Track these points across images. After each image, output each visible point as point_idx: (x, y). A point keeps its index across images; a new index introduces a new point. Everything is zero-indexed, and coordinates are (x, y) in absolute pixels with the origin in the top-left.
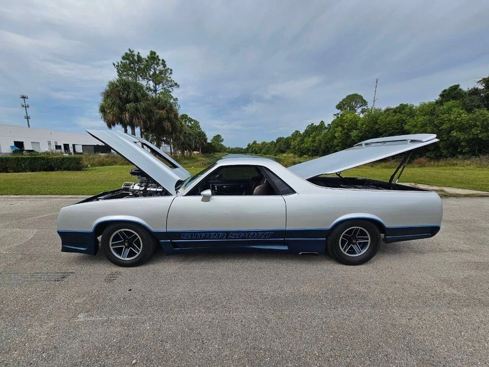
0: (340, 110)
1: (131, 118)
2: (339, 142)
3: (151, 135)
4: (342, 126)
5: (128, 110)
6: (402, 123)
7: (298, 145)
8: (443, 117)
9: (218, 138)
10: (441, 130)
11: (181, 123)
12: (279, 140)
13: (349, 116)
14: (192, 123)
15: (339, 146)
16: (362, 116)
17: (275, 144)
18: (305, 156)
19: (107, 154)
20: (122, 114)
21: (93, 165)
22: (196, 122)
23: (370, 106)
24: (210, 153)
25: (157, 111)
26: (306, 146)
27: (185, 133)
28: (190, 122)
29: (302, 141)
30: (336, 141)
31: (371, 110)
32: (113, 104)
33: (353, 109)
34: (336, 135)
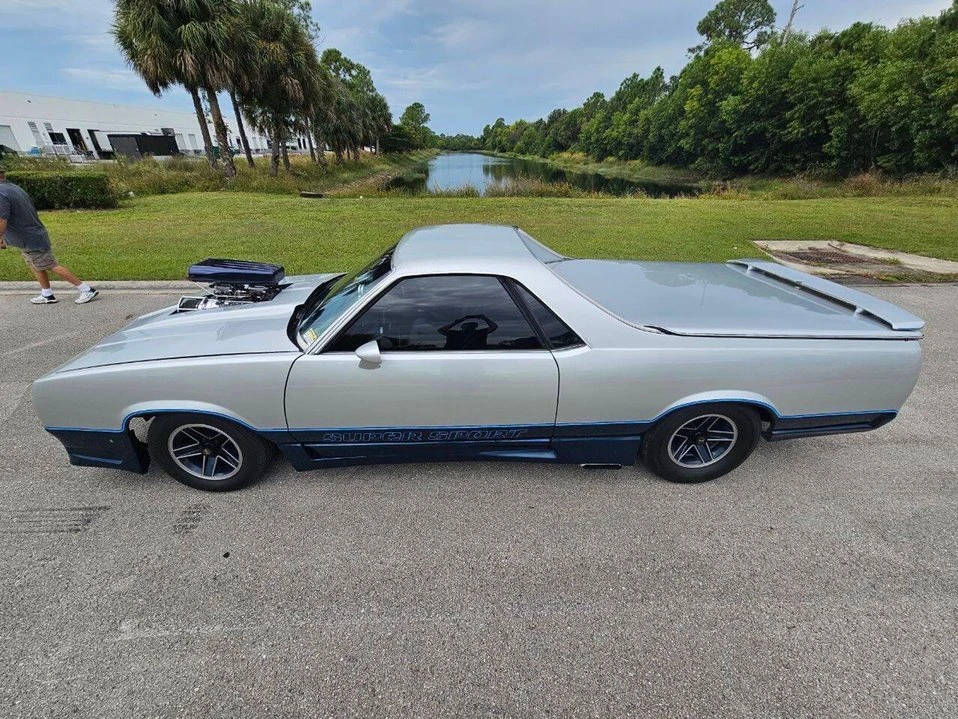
0: (705, 37)
1: (201, 64)
2: (691, 127)
3: (260, 111)
4: (705, 84)
5: (189, 45)
6: (845, 79)
7: (597, 131)
8: (947, 63)
9: (415, 112)
10: (933, 99)
11: (325, 77)
12: (556, 116)
13: (726, 56)
14: (354, 73)
15: (688, 135)
16: (755, 54)
17: (547, 127)
18: (610, 159)
19: (170, 157)
20: (173, 55)
21: (140, 192)
22: (363, 72)
23: (779, 26)
24: (400, 152)
25: (262, 44)
26: (615, 134)
27: (339, 103)
28: (348, 70)
29: (607, 122)
30: (683, 123)
31: (782, 38)
32: (147, 24)
33: (737, 33)
34: (687, 108)
